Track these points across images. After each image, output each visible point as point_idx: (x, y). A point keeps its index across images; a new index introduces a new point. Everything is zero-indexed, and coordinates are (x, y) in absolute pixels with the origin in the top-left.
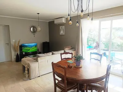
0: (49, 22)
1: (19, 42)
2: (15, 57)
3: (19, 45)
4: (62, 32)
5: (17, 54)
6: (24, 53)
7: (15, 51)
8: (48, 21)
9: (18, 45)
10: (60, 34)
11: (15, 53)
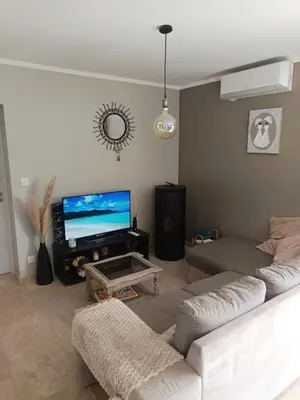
0: (181, 91)
1: (50, 188)
2: (32, 259)
3: (51, 203)
4: (260, 141)
5: (43, 246)
6: (73, 245)
7: (32, 229)
8: (179, 88)
9: (45, 203)
10: (251, 149)
11: (32, 243)
